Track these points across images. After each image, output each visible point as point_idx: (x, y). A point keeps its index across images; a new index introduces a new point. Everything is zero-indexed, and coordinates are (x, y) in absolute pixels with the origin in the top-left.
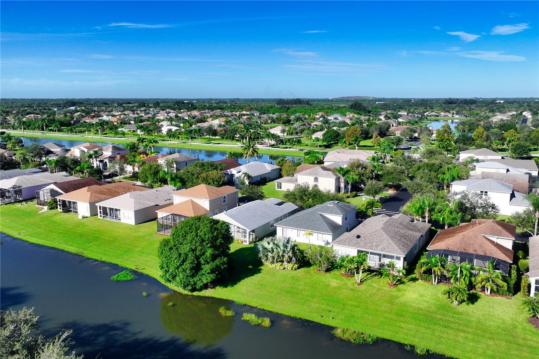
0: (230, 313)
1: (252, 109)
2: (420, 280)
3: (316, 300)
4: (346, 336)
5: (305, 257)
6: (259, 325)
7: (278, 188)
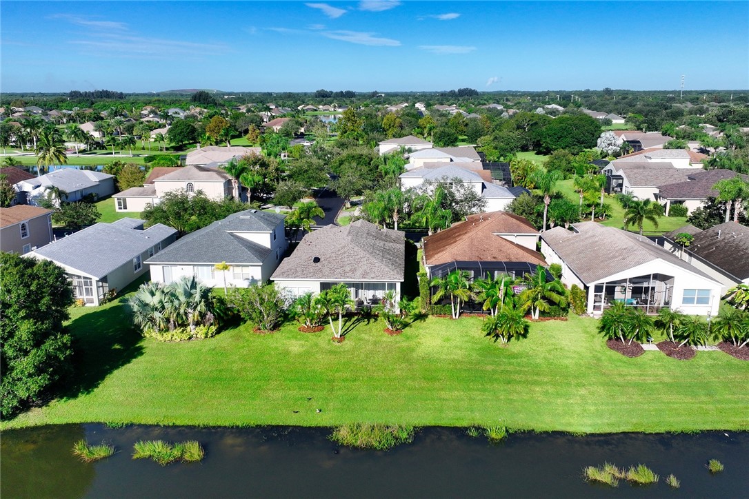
0: (101, 452)
1: (26, 103)
2: (430, 316)
3: (274, 384)
4: (361, 440)
5: (229, 309)
6: (178, 461)
7: (120, 208)
